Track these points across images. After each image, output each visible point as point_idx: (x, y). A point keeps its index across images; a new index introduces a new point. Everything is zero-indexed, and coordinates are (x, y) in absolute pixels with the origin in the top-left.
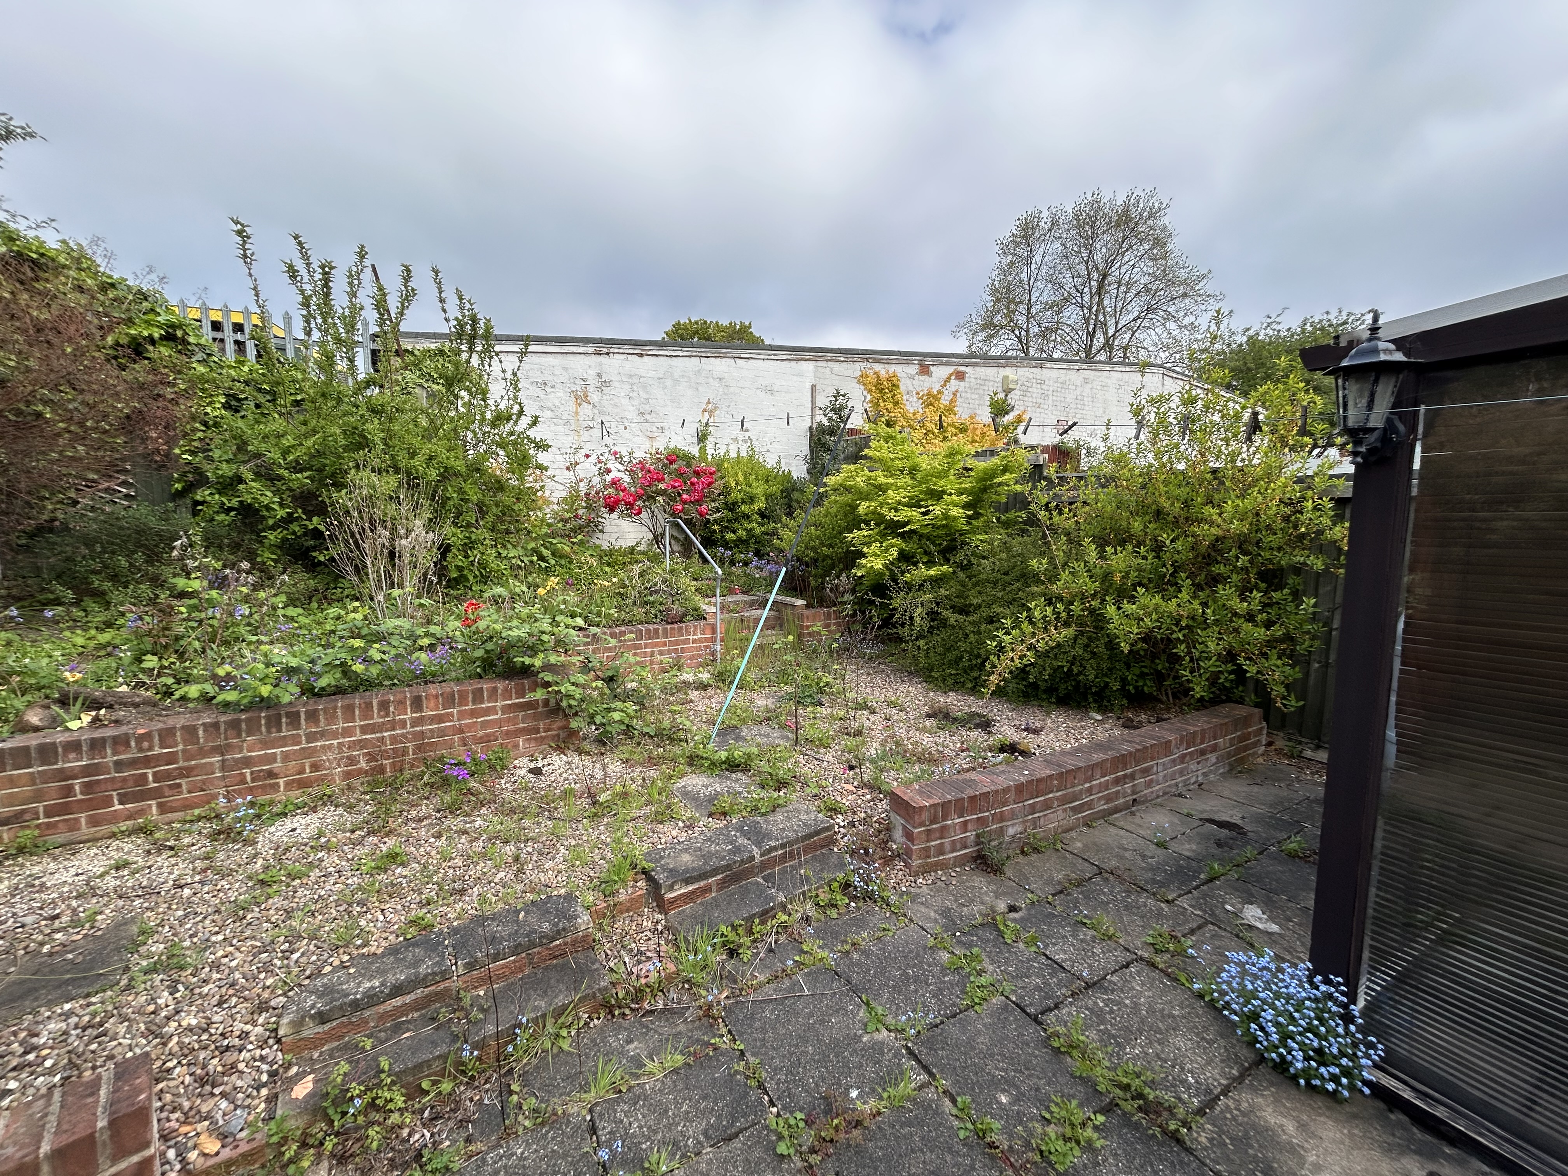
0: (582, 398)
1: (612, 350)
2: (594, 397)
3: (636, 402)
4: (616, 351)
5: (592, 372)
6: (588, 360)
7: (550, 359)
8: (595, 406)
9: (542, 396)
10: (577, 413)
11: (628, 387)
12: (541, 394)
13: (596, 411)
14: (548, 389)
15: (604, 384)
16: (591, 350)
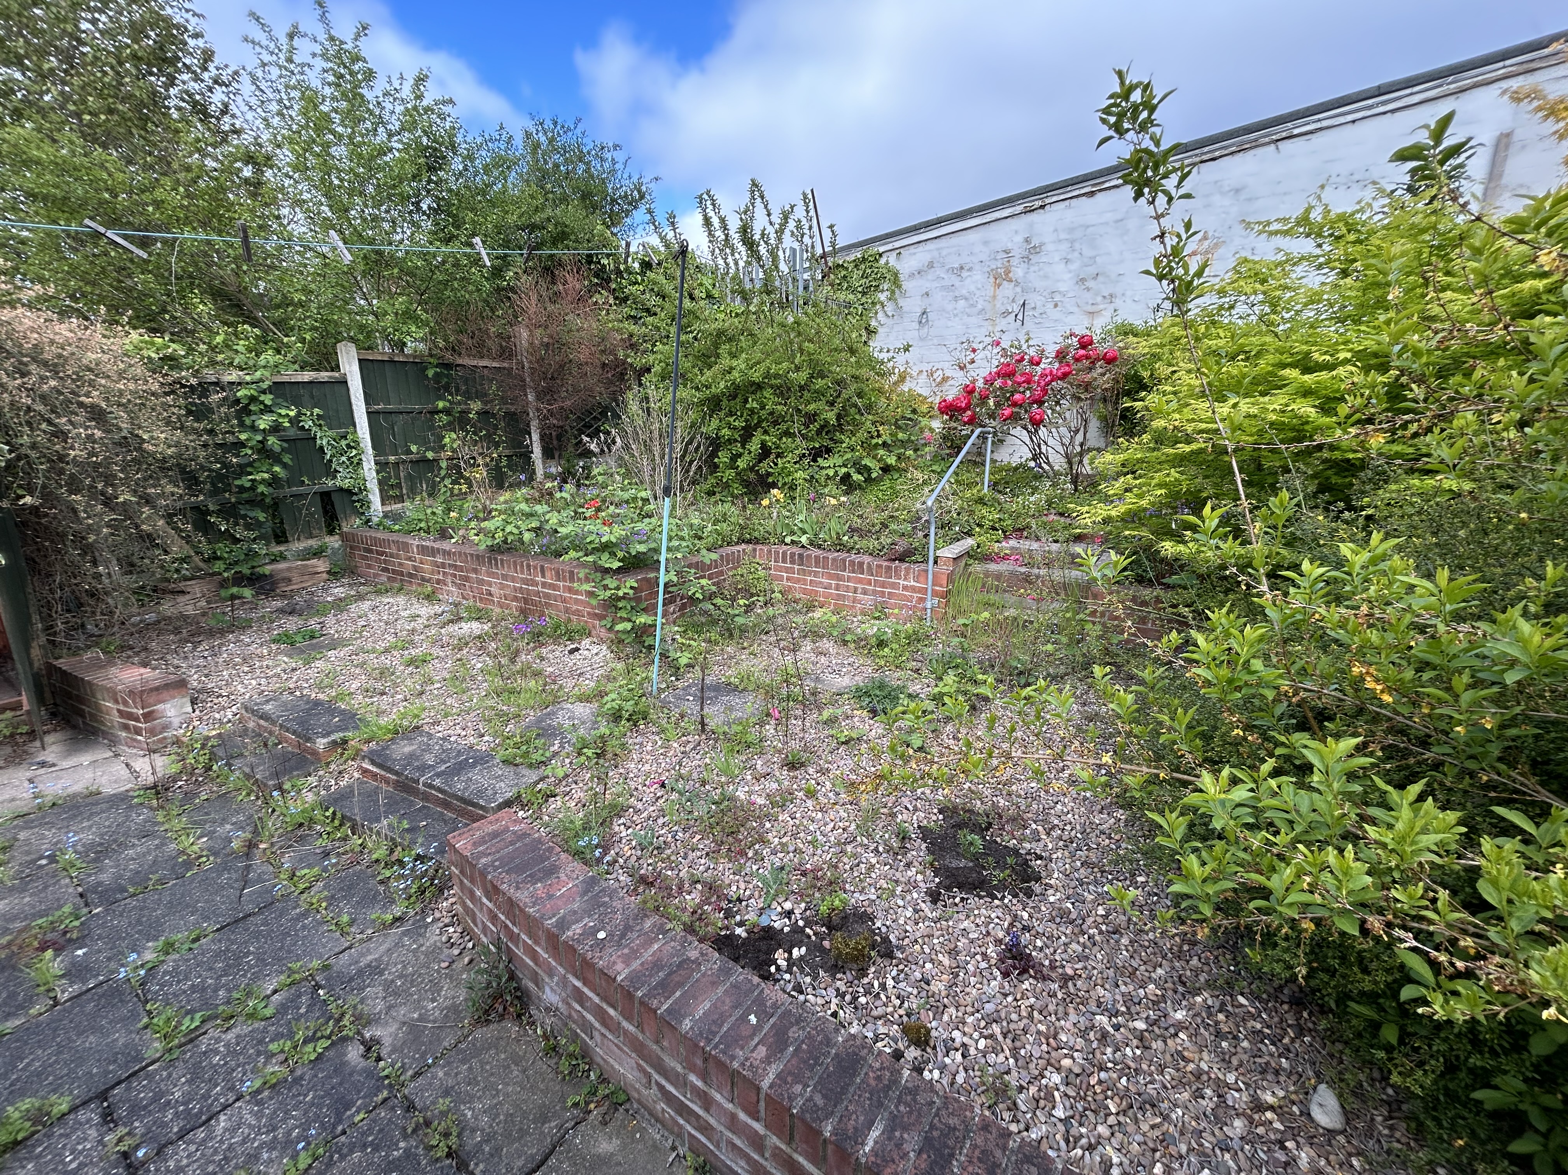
0: (1001, 277)
1: (1047, 201)
2: (1018, 272)
3: (1073, 267)
4: (1055, 199)
5: (1019, 239)
6: (1013, 224)
7: (971, 236)
8: (1017, 283)
9: (957, 284)
10: (994, 297)
11: (1065, 246)
12: (955, 280)
13: (1018, 289)
14: (965, 274)
15: (1032, 250)
16: (1019, 209)
